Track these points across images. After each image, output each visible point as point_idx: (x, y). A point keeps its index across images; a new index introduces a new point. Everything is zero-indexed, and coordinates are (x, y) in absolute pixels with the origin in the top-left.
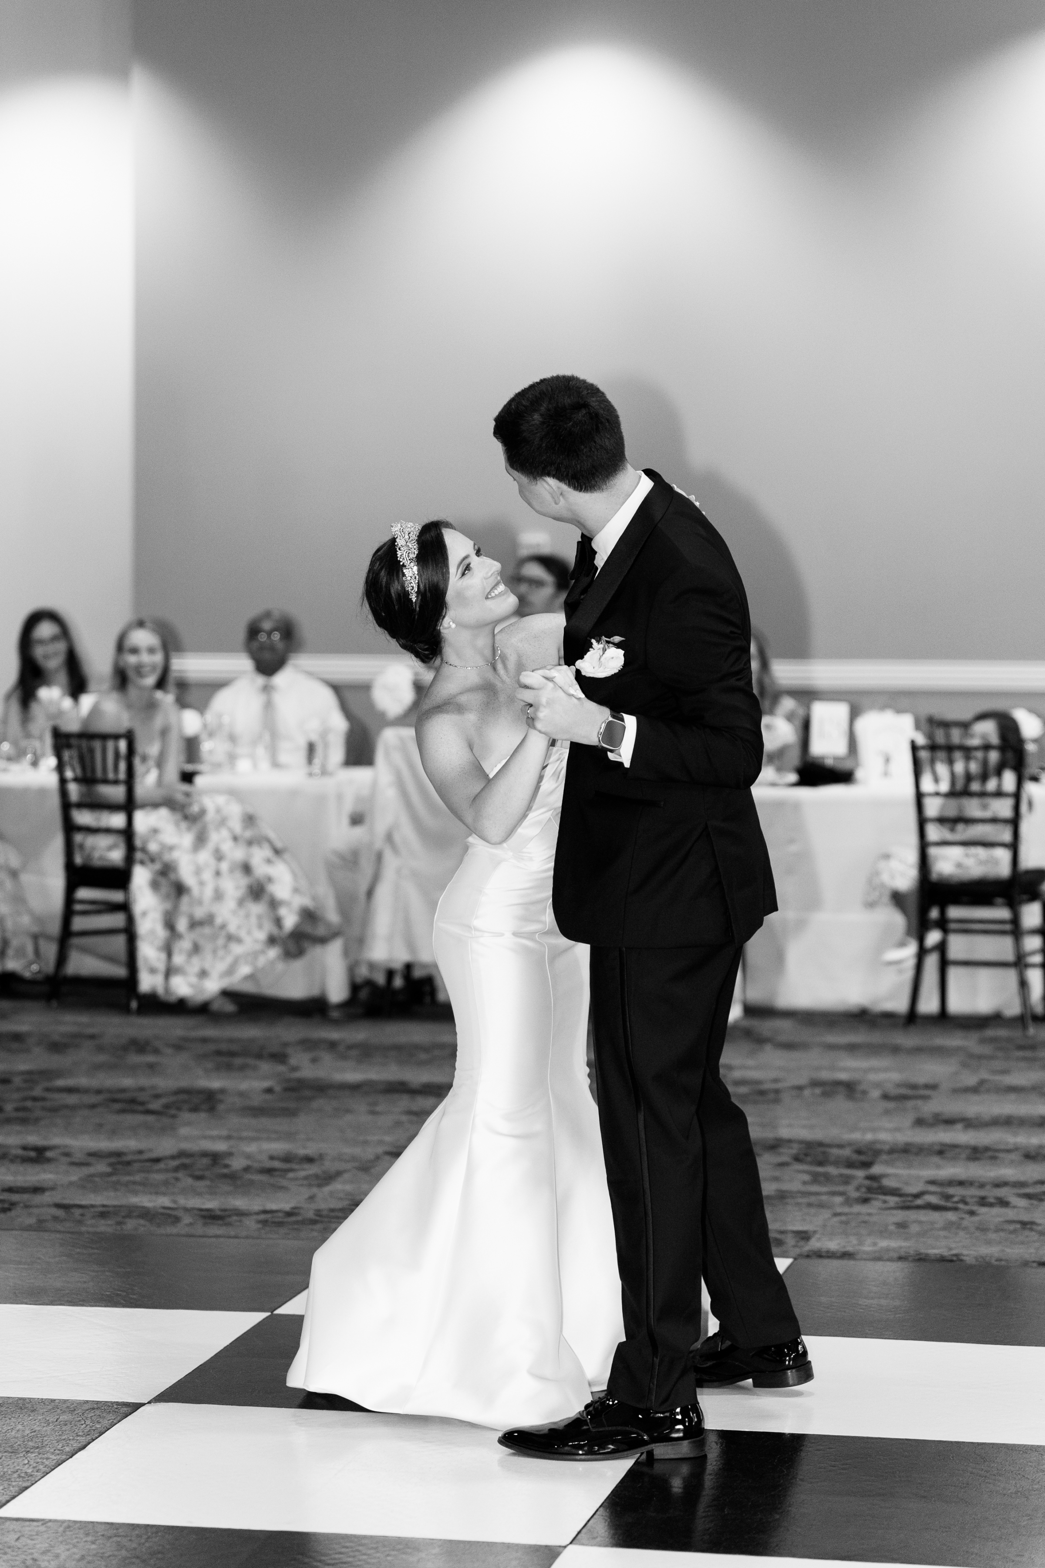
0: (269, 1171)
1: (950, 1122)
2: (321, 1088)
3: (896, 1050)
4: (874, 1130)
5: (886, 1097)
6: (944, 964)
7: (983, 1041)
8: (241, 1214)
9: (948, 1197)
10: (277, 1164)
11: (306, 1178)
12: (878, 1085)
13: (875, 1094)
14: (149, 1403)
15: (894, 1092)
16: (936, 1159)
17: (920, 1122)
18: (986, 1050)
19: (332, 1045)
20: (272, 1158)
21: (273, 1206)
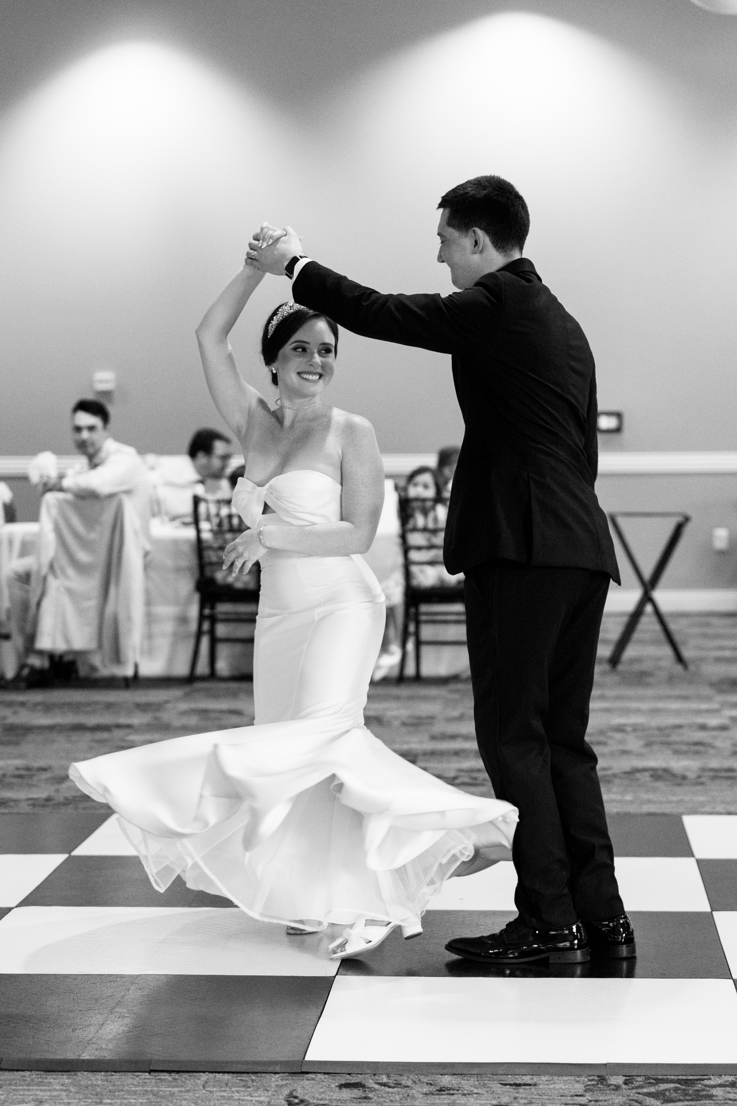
0: (20, 776)
1: (453, 737)
2: (28, 729)
3: (397, 698)
4: (408, 743)
5: (404, 724)
6: (418, 644)
7: (451, 691)
8: (16, 801)
9: (475, 779)
10: (23, 772)
11: (47, 779)
12: (396, 718)
13: (396, 723)
14: (16, 907)
15: (408, 721)
16: (455, 758)
17: (433, 738)
18: (456, 696)
19: (23, 704)
20: (17, 769)
21: (35, 796)
